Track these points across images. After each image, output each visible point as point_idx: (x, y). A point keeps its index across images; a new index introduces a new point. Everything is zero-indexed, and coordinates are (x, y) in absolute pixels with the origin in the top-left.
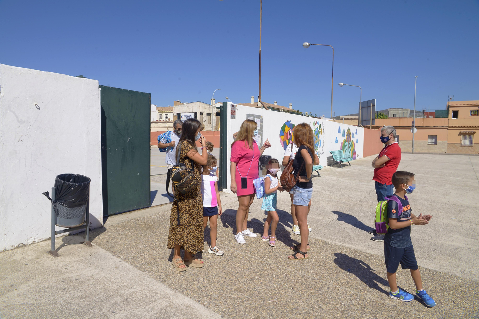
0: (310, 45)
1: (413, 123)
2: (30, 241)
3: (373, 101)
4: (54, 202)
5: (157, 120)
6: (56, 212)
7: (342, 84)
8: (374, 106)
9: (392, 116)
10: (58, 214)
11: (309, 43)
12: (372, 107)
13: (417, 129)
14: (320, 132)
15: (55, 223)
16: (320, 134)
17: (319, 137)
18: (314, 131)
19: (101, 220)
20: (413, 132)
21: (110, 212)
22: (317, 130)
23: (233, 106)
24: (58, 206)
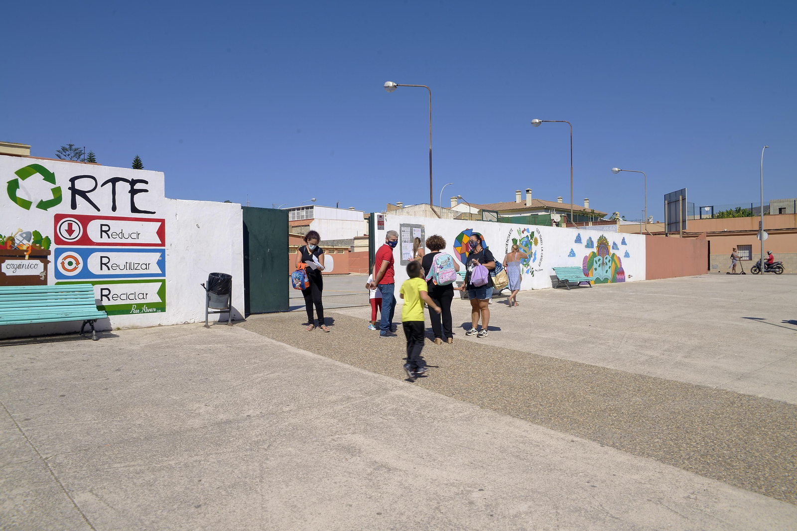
0: (541, 122)
1: (760, 223)
2: (192, 321)
3: (682, 192)
4: (208, 291)
5: (365, 235)
6: (209, 298)
7: (617, 169)
8: (684, 199)
9: (778, 212)
10: (210, 299)
11: (539, 119)
12: (681, 202)
13: (769, 234)
14: (533, 243)
15: (208, 306)
16: (533, 245)
17: (530, 248)
18: (520, 241)
19: (243, 315)
20: (761, 239)
21: (252, 311)
22: (526, 239)
23: (381, 216)
24: (211, 294)
